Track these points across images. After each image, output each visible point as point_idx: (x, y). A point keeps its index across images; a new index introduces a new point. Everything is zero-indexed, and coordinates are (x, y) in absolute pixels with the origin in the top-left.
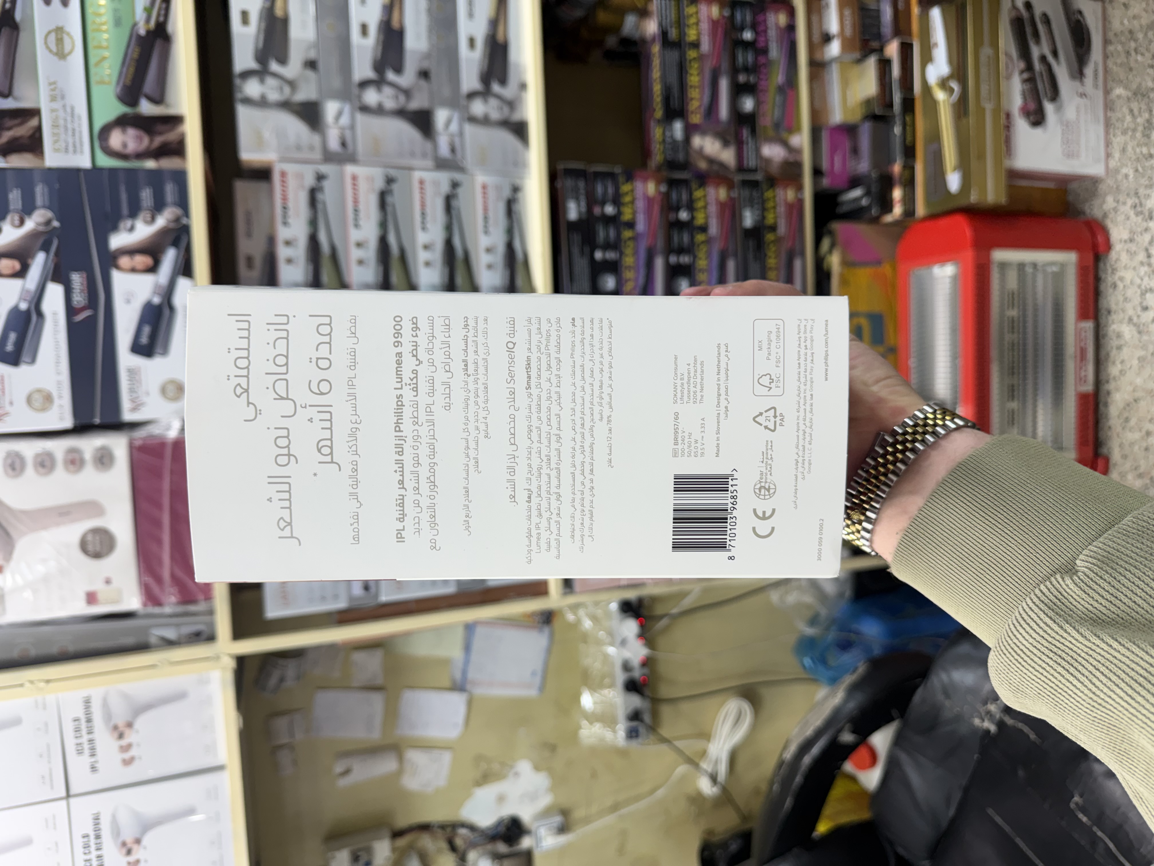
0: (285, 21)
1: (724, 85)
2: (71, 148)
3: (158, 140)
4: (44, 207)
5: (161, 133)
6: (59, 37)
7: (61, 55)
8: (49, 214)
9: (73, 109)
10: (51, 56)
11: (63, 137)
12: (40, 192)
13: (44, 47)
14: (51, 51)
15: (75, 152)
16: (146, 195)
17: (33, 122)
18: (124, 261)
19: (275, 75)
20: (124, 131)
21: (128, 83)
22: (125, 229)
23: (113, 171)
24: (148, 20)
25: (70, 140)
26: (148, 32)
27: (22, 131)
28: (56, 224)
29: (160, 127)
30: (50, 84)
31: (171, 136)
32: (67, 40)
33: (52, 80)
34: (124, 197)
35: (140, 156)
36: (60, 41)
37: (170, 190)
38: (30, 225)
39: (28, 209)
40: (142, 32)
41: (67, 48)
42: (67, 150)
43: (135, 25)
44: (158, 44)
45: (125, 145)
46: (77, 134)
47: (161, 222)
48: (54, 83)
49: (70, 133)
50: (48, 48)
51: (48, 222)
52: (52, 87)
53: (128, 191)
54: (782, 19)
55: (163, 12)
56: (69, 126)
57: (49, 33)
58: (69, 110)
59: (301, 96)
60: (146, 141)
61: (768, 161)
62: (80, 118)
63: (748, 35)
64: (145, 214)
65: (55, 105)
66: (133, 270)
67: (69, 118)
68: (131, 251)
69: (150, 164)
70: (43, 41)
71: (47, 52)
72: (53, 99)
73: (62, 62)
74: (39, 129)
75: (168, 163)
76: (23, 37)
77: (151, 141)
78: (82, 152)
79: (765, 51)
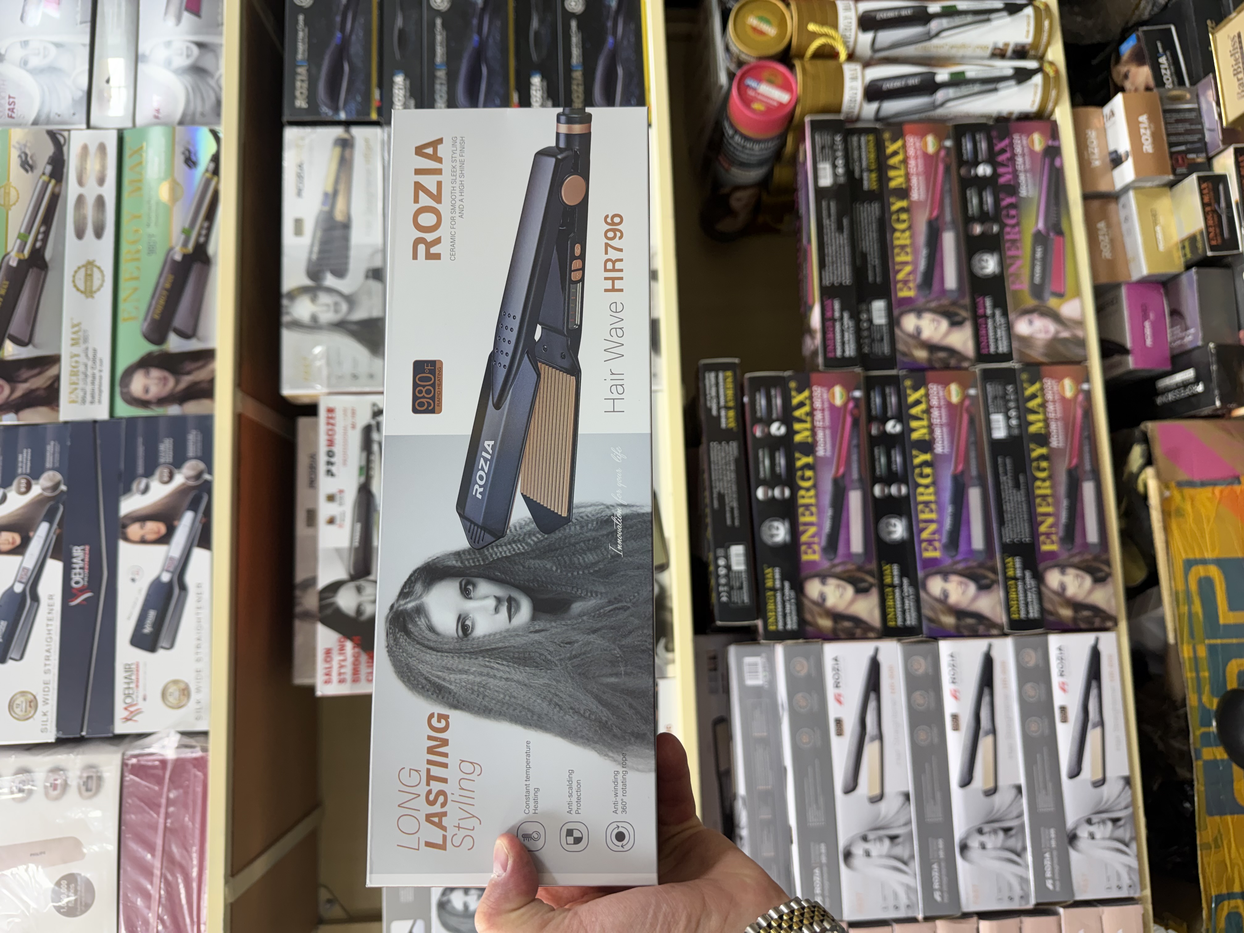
0: (346, 226)
1: (949, 240)
2: (89, 398)
3: (186, 381)
4: (53, 469)
5: (189, 373)
6: (89, 272)
7: (89, 292)
8: (58, 477)
9: (95, 351)
10: (79, 294)
11: (81, 385)
12: (51, 450)
13: (71, 285)
14: (78, 290)
15: (92, 402)
16: (166, 448)
17: (52, 372)
18: (134, 530)
19: (330, 290)
20: (147, 374)
21: (157, 317)
22: (138, 490)
23: (131, 421)
24: (185, 244)
25: (89, 388)
26: (185, 256)
27: (39, 382)
28: (63, 488)
29: (189, 366)
30: (74, 326)
31: (200, 375)
32: (97, 274)
33: (75, 322)
34: (141, 451)
35: (162, 401)
36: (89, 277)
37: (193, 438)
38: (36, 490)
39: (36, 474)
40: (178, 257)
41: (96, 283)
42: (84, 401)
43: (171, 249)
44: (196, 268)
45: (147, 391)
46: (97, 382)
47: (179, 479)
48: (78, 325)
49: (89, 380)
50: (75, 286)
51: (56, 486)
52: (76, 329)
53: (145, 444)
54: (1038, 142)
55: (204, 232)
56: (89, 372)
57: (79, 268)
58: (90, 354)
59: (360, 314)
60: (171, 382)
61: (1026, 341)
62: (101, 360)
63: (984, 170)
64: (162, 472)
65: (76, 350)
66: (143, 541)
67: (90, 363)
68: (142, 518)
69: (174, 410)
70: (71, 279)
71: (74, 290)
72: (75, 342)
73: (90, 300)
74: (57, 378)
75: (193, 408)
76: (51, 275)
77: (177, 382)
78: (100, 402)
79: (1013, 189)
